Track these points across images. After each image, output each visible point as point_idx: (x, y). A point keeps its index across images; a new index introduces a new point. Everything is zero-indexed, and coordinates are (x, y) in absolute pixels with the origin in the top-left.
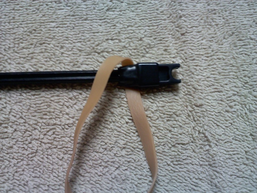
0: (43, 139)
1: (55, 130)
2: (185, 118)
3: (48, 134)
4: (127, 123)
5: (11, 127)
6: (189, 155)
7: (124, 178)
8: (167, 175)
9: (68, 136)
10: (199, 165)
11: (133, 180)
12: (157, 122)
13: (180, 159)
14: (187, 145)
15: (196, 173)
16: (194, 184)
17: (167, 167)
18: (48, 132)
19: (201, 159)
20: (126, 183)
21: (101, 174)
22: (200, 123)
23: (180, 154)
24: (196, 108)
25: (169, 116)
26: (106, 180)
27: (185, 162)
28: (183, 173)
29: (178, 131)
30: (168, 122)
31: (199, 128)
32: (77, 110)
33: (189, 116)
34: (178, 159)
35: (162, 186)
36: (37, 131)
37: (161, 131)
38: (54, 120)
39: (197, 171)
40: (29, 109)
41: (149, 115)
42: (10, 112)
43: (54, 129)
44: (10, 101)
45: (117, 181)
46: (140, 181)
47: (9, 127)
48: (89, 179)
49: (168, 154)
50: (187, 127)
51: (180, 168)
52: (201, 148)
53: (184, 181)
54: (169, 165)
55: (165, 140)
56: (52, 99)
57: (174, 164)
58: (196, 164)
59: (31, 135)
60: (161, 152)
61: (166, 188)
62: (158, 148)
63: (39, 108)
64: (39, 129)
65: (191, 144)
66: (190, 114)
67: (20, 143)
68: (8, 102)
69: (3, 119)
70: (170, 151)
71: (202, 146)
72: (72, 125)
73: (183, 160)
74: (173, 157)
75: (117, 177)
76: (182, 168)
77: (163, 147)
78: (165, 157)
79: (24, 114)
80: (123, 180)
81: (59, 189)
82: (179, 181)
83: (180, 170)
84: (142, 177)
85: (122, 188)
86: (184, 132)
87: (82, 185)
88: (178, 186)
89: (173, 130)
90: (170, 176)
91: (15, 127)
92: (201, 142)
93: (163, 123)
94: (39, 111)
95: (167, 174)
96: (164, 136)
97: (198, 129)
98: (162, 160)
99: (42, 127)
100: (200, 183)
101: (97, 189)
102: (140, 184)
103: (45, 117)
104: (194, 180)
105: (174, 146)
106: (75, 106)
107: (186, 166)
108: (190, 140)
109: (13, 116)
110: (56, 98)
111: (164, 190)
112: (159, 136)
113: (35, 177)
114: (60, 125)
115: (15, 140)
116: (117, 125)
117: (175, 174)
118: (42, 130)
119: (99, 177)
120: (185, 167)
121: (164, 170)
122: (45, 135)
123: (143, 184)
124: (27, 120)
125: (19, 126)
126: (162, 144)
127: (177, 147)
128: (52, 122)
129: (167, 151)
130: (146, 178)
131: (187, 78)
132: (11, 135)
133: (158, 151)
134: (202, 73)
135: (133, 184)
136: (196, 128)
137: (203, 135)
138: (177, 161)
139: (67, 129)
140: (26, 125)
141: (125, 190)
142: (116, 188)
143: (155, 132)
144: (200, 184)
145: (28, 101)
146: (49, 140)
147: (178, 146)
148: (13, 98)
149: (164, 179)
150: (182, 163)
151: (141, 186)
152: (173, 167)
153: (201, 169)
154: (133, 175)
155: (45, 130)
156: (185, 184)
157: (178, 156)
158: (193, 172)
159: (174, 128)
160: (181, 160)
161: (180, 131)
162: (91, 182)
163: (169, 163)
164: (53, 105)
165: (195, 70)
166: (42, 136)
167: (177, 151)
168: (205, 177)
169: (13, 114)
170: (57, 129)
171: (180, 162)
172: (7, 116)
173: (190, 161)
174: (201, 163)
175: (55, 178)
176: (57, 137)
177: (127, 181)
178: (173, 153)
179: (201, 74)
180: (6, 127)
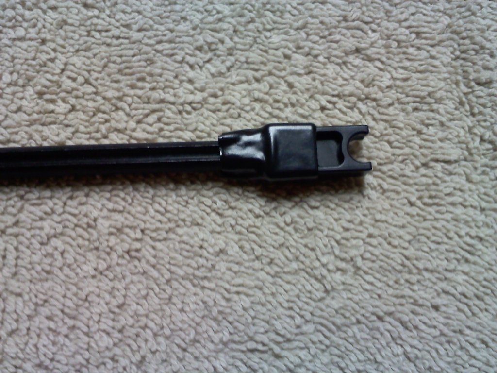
0: (134, 130)
1: (161, 114)
2: (453, 106)
3: (146, 120)
4: (323, 109)
5: (64, 101)
6: (458, 186)
7: (311, 225)
8: (408, 225)
9: (192, 128)
10: (479, 209)
11: (333, 230)
12: (391, 110)
13: (438, 193)
14: (454, 165)
15: (473, 224)
16: (468, 248)
17: (408, 209)
18: (147, 115)
19: (483, 196)
20: (315, 235)
21: (262, 213)
22: (485, 121)
23: (439, 181)
24: (477, 88)
25: (418, 99)
26: (272, 226)
27: (450, 199)
28: (444, 223)
29: (436, 133)
30: (416, 114)
31: (482, 130)
32: (213, 75)
33: (461, 103)
34: (433, 193)
35: (395, 247)
36: (121, 113)
37: (398, 131)
38: (161, 92)
39: (474, 220)
40: (105, 66)
41: (373, 96)
42: (63, 70)
43: (160, 110)
44: (63, 47)
45: (296, 230)
46: (348, 235)
47: (60, 102)
48: (233, 223)
49: (411, 181)
50: (456, 126)
51: (438, 212)
52: (484, 173)
53: (446, 240)
54: (412, 204)
55: (407, 150)
56: (159, 47)
57: (425, 204)
58: (472, 206)
59: (107, 121)
60: (395, 175)
61: (406, 252)
62: (390, 166)
63: (128, 65)
64: (127, 109)
65: (464, 163)
66: (464, 99)
67: (83, 135)
68: (60, 49)
69: (48, 83)
70: (415, 174)
71: (488, 169)
72: (199, 106)
73: (446, 195)
74: (423, 188)
75: (296, 222)
76: (442, 213)
77: (403, 166)
78: (405, 187)
79: (95, 75)
80: (309, 230)
81: (165, 239)
82: (434, 238)
83: (438, 216)
84: (352, 226)
85: (306, 246)
86: (450, 136)
87: (219, 233)
88: (432, 250)
89: (425, 130)
90: (415, 227)
91: (73, 101)
92: (485, 160)
93: (402, 114)
94: (127, 71)
95: (409, 223)
96: (404, 141)
97: (479, 133)
98: (398, 193)
99: (134, 106)
100: (479, 246)
101: (250, 244)
102: (347, 240)
103: (140, 84)
104: (467, 239)
105: (425, 165)
106: (208, 65)
107: (451, 208)
108: (463, 154)
109: (69, 77)
110: (167, 46)
111: (401, 256)
112: (393, 142)
113: (114, 211)
114: (173, 104)
115: (71, 130)
116: (301, 111)
117: (427, 224)
118: (134, 112)
119: (256, 220)
120: (447, 211)
121: (401, 213)
122: (139, 122)
123: (354, 242)
124: (100, 89)
125: (81, 101)
126: (401, 158)
127: (432, 167)
128: (156, 95)
129: (410, 174)
130: (360, 228)
131: (461, 22)
132: (62, 117)
133: (390, 173)
134: (493, 14)
135: (330, 239)
136: (475, 131)
137: (490, 146)
138: (431, 197)
139: (189, 113)
140: (99, 98)
141: (313, 249)
142: (294, 243)
143: (385, 132)
144: (480, 250)
145: (104, 48)
146: (148, 132)
147: (435, 166)
148: (72, 42)
149: (402, 232)
150: (443, 202)
151: (349, 244)
152: (422, 210)
153: (481, 217)
154: (332, 221)
155: (140, 111)
156: (447, 247)
157: (434, 187)
158: (466, 223)
159: (427, 126)
160: (441, 195)
161: (441, 134)
162: (238, 228)
163: (413, 199)
164: (160, 61)
165: (479, 7)
166: (132, 124)
167: (432, 175)
168: (490, 236)
169: (69, 73)
170: (167, 111)
171: (437, 201)
172: (55, 78)
173: (460, 200)
174: (484, 205)
175: (157, 214)
176: (166, 127)
177: (317, 232)
178: (424, 180)
179: (492, 16)
180: (53, 101)
